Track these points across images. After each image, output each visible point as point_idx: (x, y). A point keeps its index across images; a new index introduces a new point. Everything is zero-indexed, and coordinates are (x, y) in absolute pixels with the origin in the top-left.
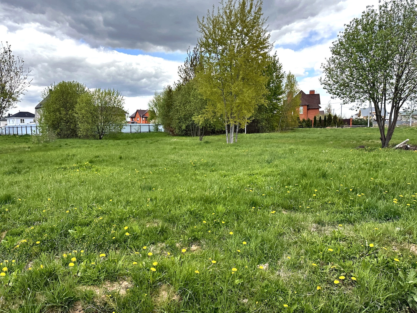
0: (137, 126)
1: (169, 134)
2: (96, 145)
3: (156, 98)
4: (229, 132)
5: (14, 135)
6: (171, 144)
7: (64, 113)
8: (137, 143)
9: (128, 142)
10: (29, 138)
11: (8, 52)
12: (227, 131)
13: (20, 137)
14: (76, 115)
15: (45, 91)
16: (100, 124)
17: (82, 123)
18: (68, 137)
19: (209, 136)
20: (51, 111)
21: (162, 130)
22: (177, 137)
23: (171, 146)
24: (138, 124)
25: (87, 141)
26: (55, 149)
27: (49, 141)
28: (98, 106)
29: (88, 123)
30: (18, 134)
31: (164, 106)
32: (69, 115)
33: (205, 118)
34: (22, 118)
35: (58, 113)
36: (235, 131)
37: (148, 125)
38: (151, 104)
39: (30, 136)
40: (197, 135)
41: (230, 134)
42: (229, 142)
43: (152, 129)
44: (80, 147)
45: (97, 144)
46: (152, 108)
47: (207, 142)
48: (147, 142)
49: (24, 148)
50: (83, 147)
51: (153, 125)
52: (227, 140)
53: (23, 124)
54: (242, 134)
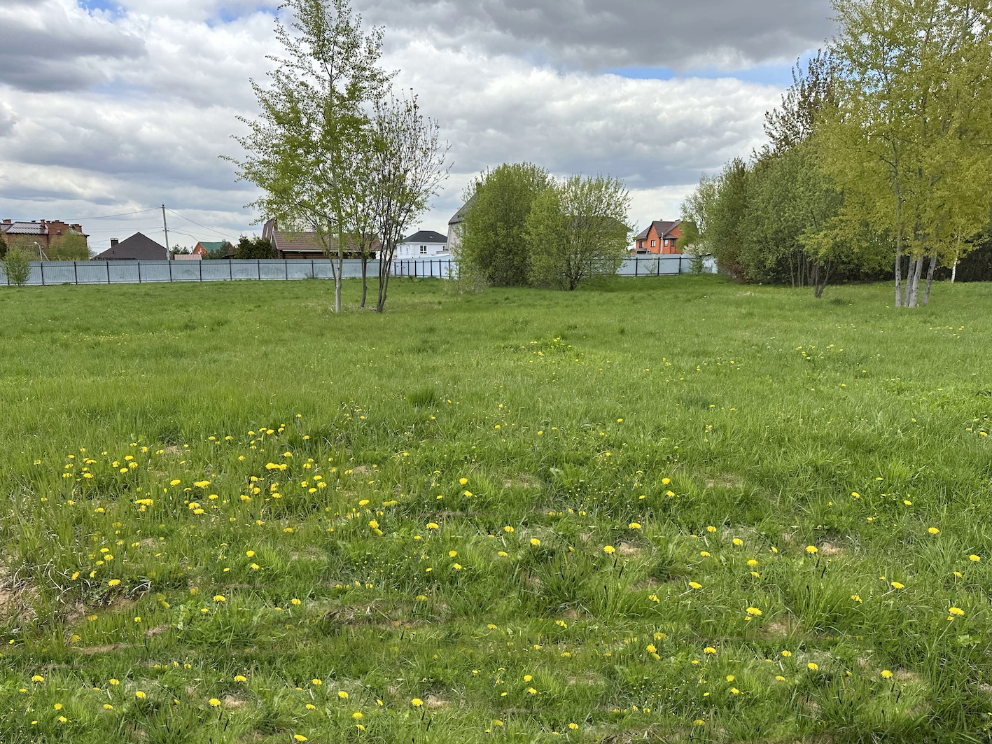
0: (653, 261)
1: (729, 280)
2: (566, 303)
3: (703, 191)
4: (904, 277)
5: (411, 277)
6: (738, 304)
7: (504, 232)
8: (654, 299)
9: (633, 298)
10: (436, 283)
11: (413, 109)
12: (898, 273)
13: (420, 282)
14: (527, 237)
15: (470, 187)
16: (573, 256)
17: (538, 253)
18: (507, 283)
19: (842, 287)
20: (478, 229)
21: (711, 269)
22: (752, 287)
23: (739, 310)
24: (654, 256)
25: (547, 293)
26: (487, 309)
27: (474, 291)
28: (573, 216)
29: (550, 254)
30: (416, 275)
31: (723, 210)
32: (513, 237)
33: (838, 239)
34: (424, 244)
35: (491, 234)
36: (923, 276)
37: (678, 256)
38: (688, 205)
39: (438, 279)
40: (806, 284)
41: (908, 281)
42: (902, 304)
43: (687, 266)
44: (534, 306)
45: (566, 300)
46: (691, 217)
47: (838, 302)
48: (676, 297)
49: (431, 303)
50: (541, 305)
51: (691, 257)
52: (898, 297)
53: (423, 256)
54: (943, 284)
